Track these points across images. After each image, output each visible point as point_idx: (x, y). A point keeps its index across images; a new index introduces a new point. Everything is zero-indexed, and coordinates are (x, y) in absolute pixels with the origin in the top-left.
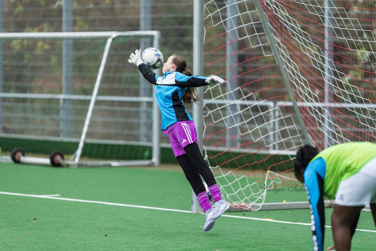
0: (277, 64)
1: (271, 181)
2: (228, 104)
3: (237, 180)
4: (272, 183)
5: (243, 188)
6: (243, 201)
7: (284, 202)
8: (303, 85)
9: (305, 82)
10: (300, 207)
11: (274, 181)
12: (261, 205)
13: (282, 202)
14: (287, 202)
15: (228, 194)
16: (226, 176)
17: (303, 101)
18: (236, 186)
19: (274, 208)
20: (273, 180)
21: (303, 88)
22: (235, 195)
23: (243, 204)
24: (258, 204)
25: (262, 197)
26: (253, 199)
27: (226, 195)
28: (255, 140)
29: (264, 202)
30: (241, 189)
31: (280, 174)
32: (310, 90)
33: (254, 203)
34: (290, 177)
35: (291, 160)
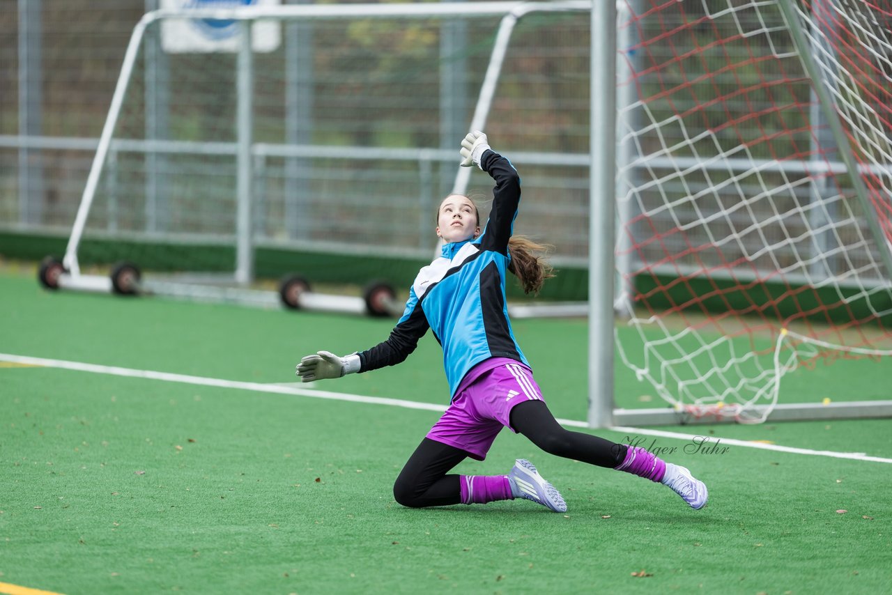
0: (807, 74)
1: (791, 353)
2: (682, 170)
3: (707, 347)
4: (794, 356)
5: (721, 366)
6: (722, 398)
7: (827, 403)
8: (868, 122)
9: (871, 116)
10: (865, 414)
11: (801, 353)
12: (768, 409)
13: (821, 401)
14: (833, 400)
15: (683, 379)
16: (678, 341)
17: (867, 161)
18: (703, 363)
19: (798, 416)
20: (796, 349)
21: (867, 129)
22: (701, 384)
23: (719, 405)
24: (758, 407)
25: (768, 391)
26: (747, 395)
27: (676, 385)
28: (750, 255)
29: (779, 402)
30: (716, 369)
31: (815, 337)
32: (883, 135)
33: (749, 405)
34: (843, 344)
35: (844, 305)
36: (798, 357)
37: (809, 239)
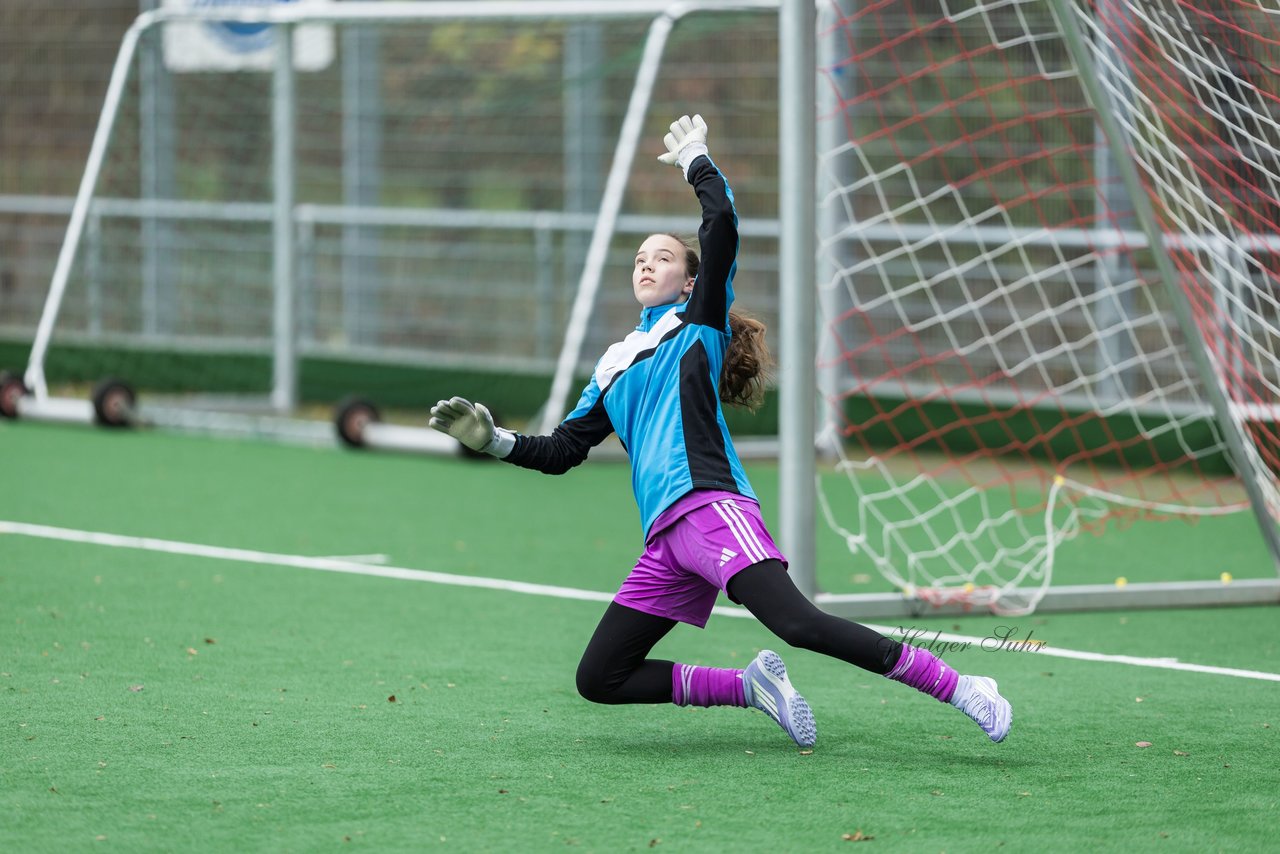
0: (1090, 103)
1: (1069, 512)
2: (911, 242)
3: (949, 503)
4: (1073, 516)
5: (970, 530)
6: (971, 577)
7: (1121, 585)
8: (1177, 173)
9: (1182, 164)
10: (1177, 601)
11: (1084, 511)
12: (1037, 594)
13: (1113, 581)
14: (1130, 581)
15: (915, 550)
16: (908, 494)
17: (1175, 228)
18: (944, 526)
19: (1080, 604)
20: (1077, 506)
21: (1176, 183)
22: (941, 557)
23: (967, 588)
24: (1023, 592)
25: (1037, 568)
26: (1006, 573)
27: (906, 558)
28: (1010, 367)
29: (1053, 583)
30: (962, 535)
31: (1104, 488)
32: (1199, 192)
33: (1010, 588)
34: (1143, 498)
35: (1145, 442)
36: (1080, 518)
37: (1094, 345)
